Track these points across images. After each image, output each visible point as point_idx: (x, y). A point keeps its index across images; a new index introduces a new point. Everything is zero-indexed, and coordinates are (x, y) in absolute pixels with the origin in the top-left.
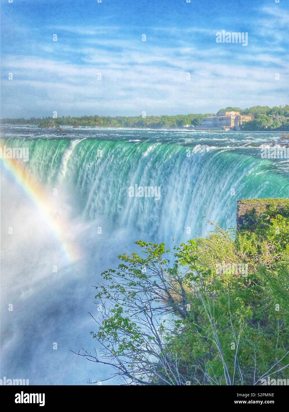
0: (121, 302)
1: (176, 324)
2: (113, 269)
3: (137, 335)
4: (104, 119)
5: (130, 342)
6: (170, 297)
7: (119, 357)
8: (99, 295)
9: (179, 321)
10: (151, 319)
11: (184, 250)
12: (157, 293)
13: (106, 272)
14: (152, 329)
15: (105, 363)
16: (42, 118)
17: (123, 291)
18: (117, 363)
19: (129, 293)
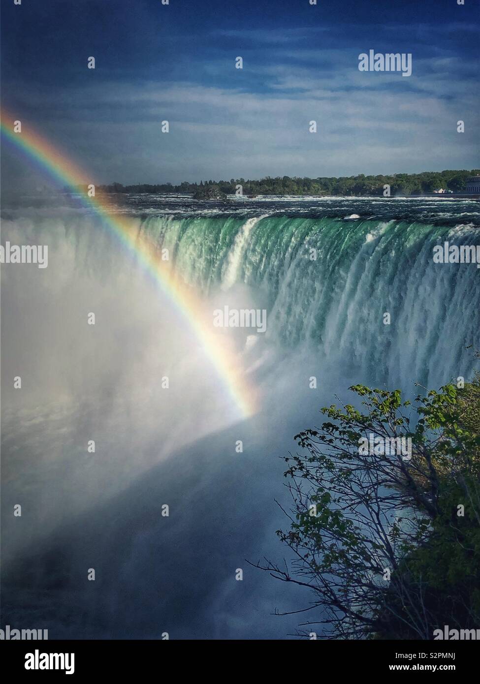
0: (327, 485)
1: (421, 526)
2: (314, 430)
3: (354, 540)
4: (298, 182)
5: (343, 551)
6: (410, 481)
7: (324, 576)
8: (291, 472)
9: (424, 521)
10: (377, 514)
11: (434, 402)
12: (387, 474)
13: (303, 434)
14: (378, 533)
15: (300, 584)
16: (198, 184)
17: (330, 467)
18: (321, 584)
19: (341, 470)
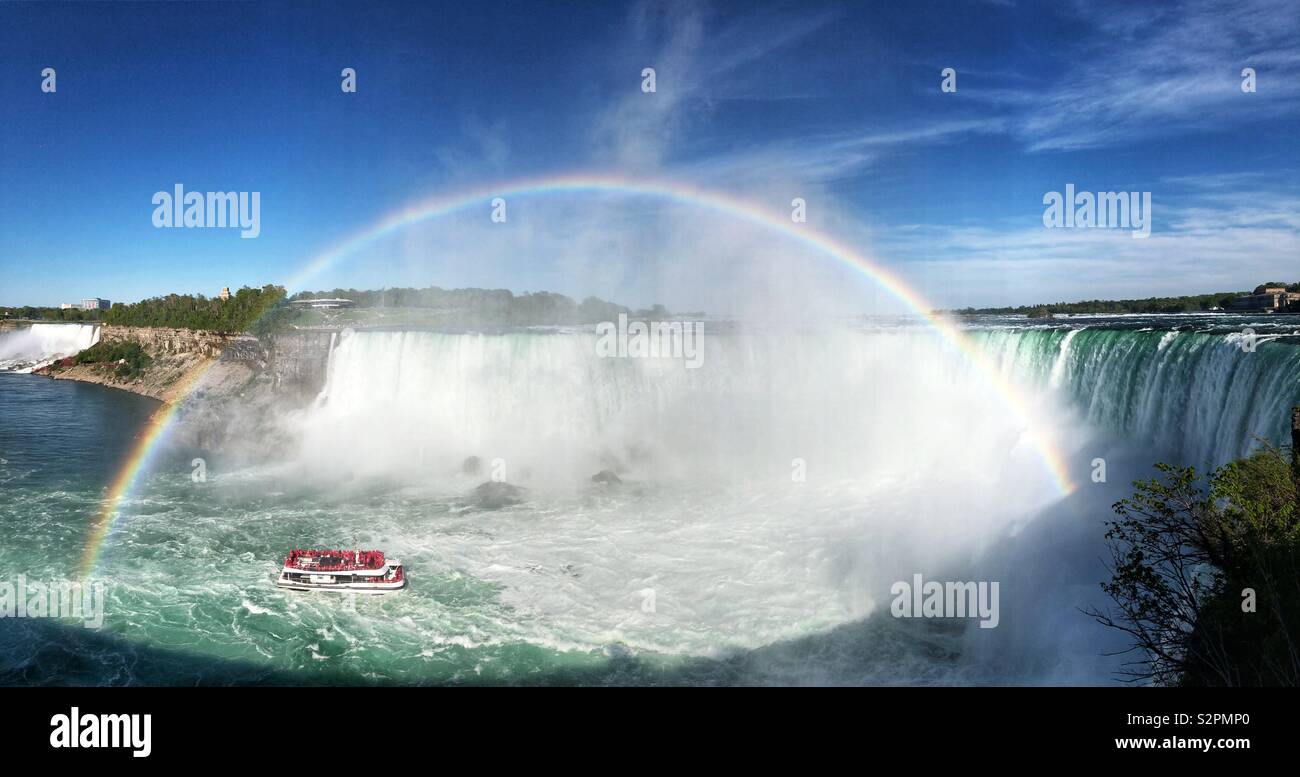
0: (1140, 545)
1: (1216, 579)
2: (1128, 500)
3: (1163, 592)
4: (1106, 304)
5: (1155, 601)
6: (1205, 540)
7: (1140, 622)
8: (1110, 534)
9: (1219, 576)
10: (1181, 570)
11: (1221, 476)
12: (1186, 535)
13: (1119, 503)
14: (1182, 585)
15: (1122, 628)
16: (1032, 307)
17: (1141, 530)
18: (1137, 629)
19: (1150, 532)
